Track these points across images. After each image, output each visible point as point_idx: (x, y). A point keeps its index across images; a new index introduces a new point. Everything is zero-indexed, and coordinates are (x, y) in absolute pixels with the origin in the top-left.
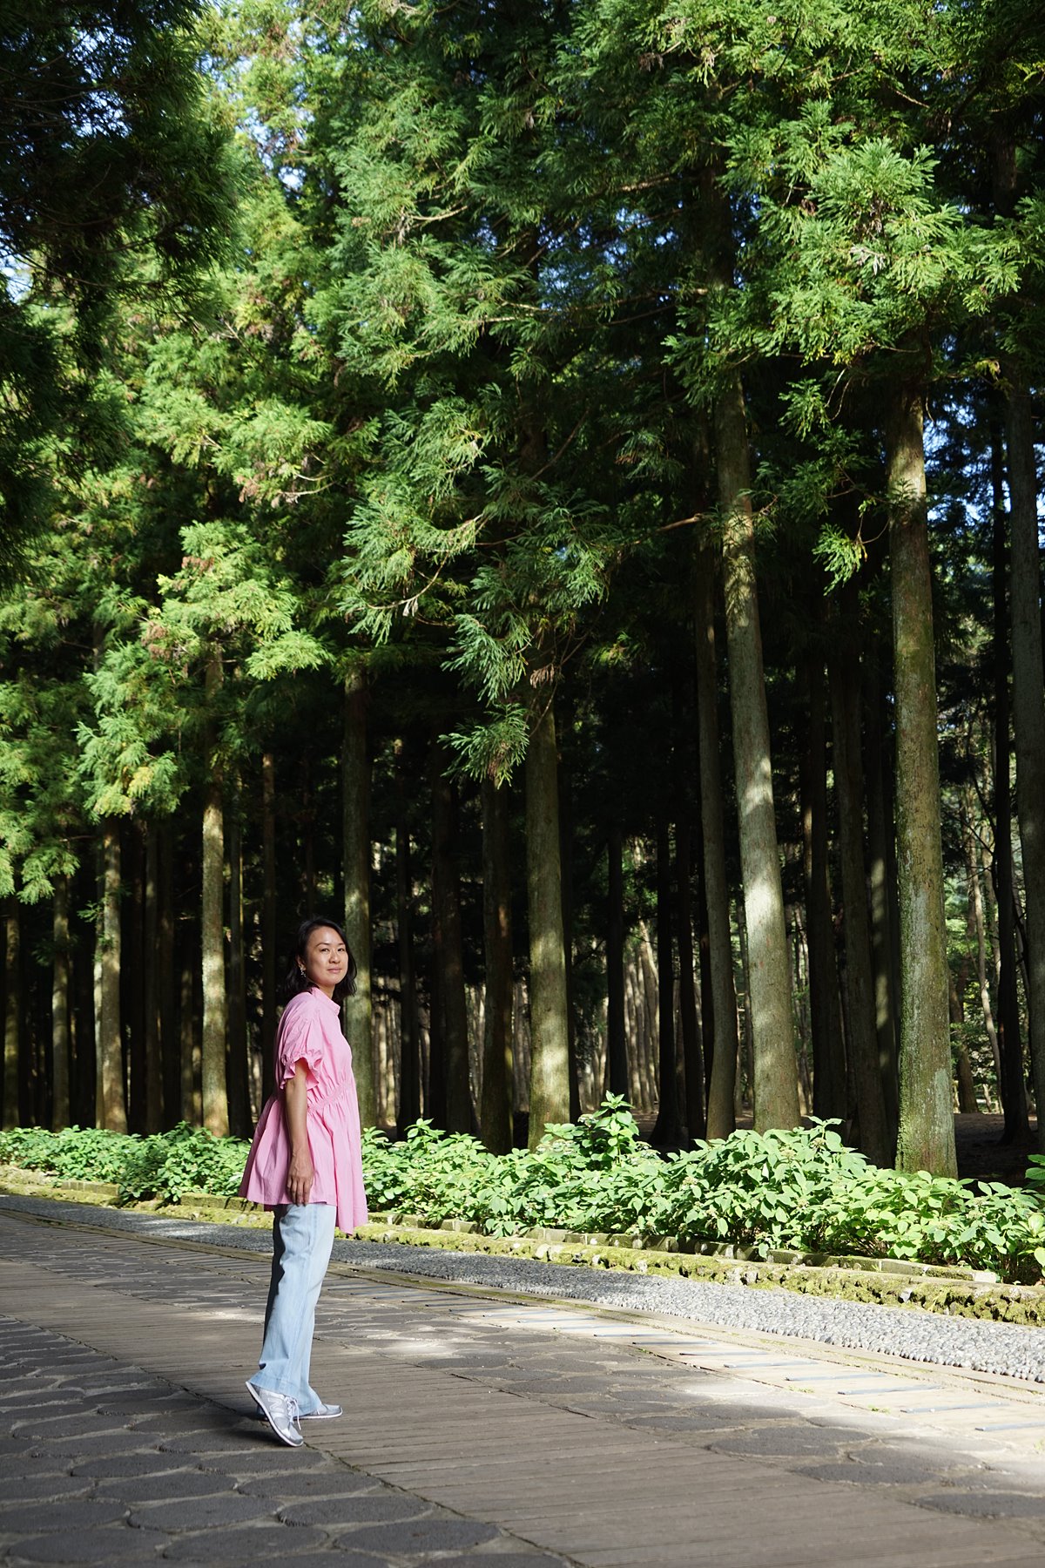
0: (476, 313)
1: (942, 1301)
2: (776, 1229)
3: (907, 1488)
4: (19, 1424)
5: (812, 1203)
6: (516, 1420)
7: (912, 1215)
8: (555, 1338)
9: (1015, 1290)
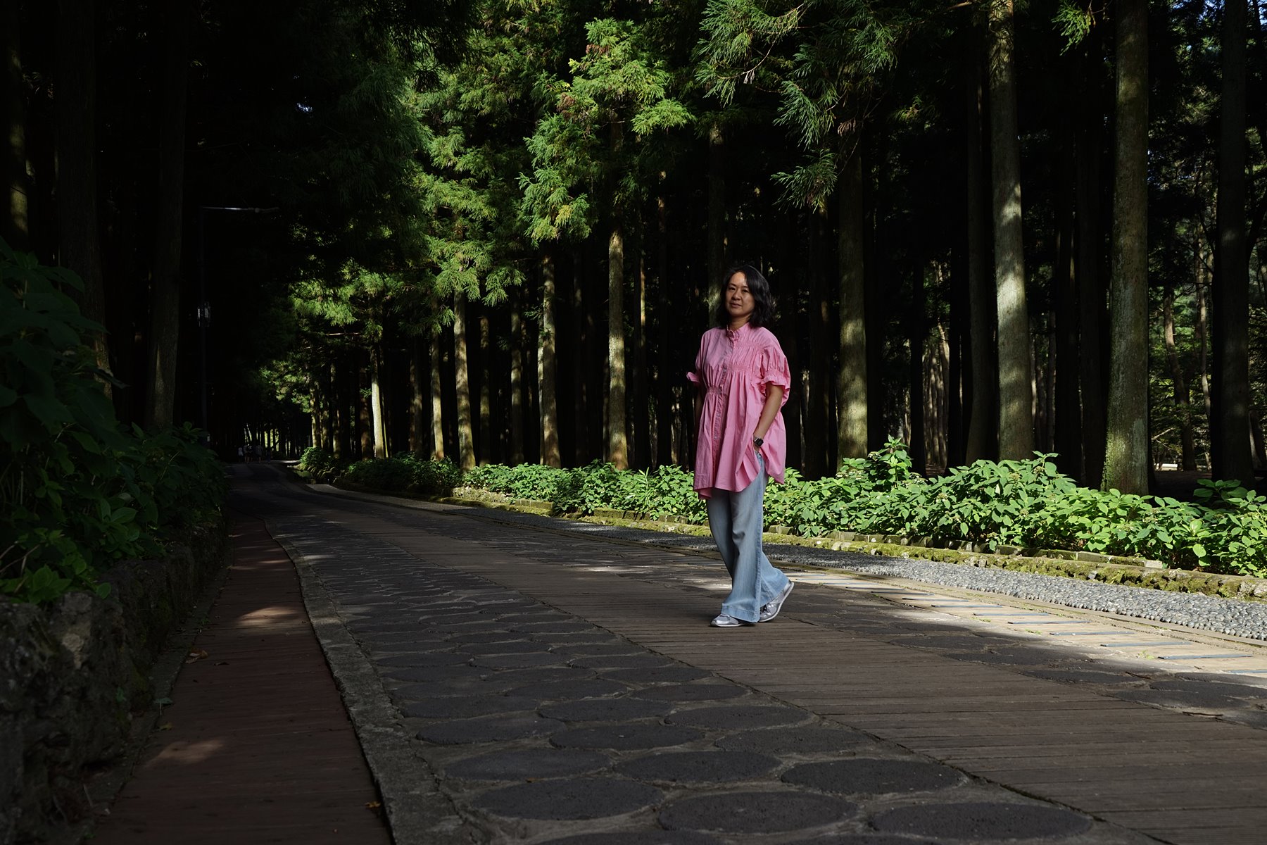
1: (1119, 580)
2: (1004, 531)
5: (1031, 512)
7: (1103, 521)
9: (1175, 573)
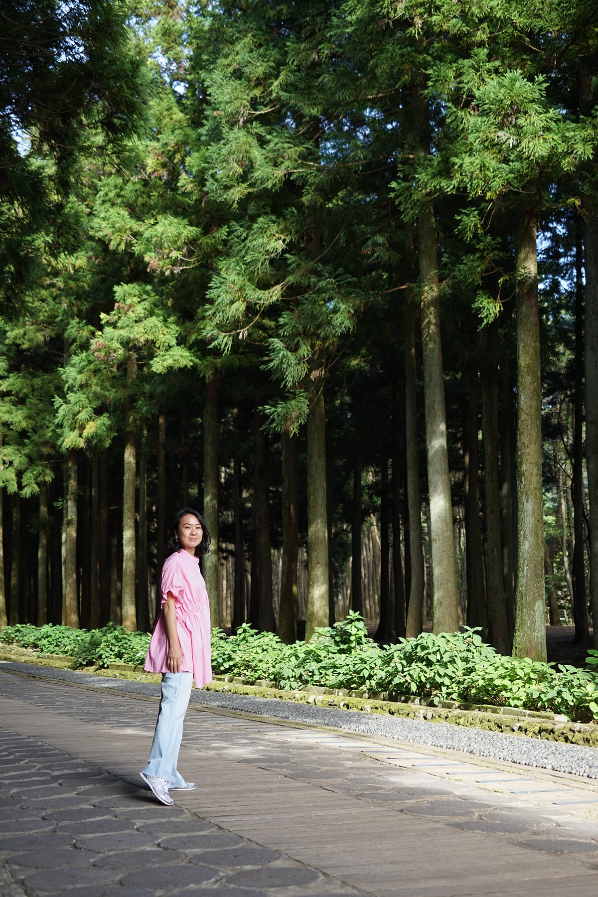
0: (283, 167)
1: (537, 731)
2: (444, 689)
3: (513, 836)
4: (15, 790)
5: (464, 675)
6: (293, 793)
7: (521, 683)
8: (318, 748)
9: (578, 726)
